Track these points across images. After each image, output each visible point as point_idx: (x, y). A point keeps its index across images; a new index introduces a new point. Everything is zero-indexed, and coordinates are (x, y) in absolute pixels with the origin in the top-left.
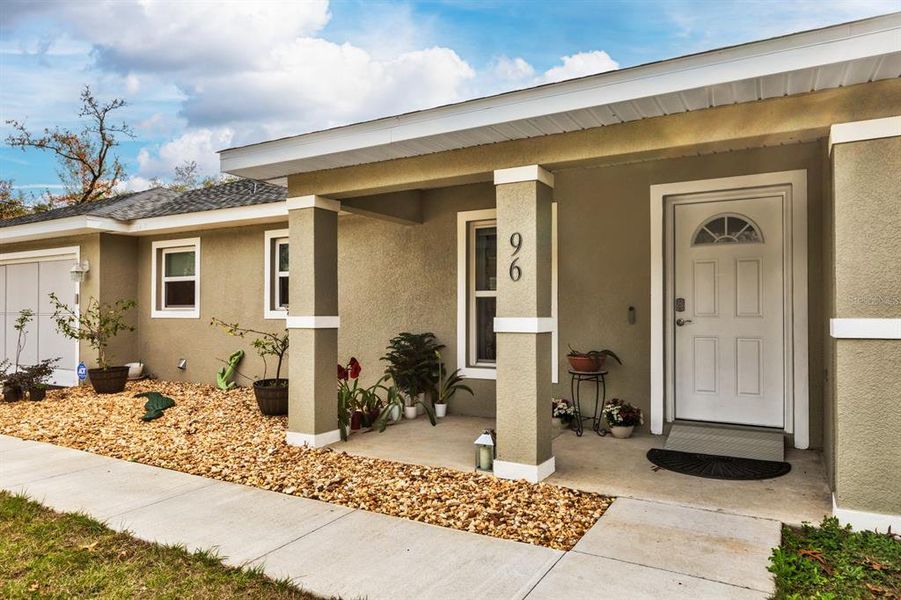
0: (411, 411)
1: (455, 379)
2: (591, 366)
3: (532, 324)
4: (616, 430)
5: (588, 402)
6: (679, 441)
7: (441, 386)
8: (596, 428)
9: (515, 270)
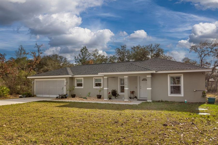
0: (114, 98)
1: (118, 95)
2: (133, 92)
3: (127, 89)
4: (135, 98)
5: (132, 96)
6: (140, 99)
7: (117, 95)
8: (133, 99)
9: (126, 84)
